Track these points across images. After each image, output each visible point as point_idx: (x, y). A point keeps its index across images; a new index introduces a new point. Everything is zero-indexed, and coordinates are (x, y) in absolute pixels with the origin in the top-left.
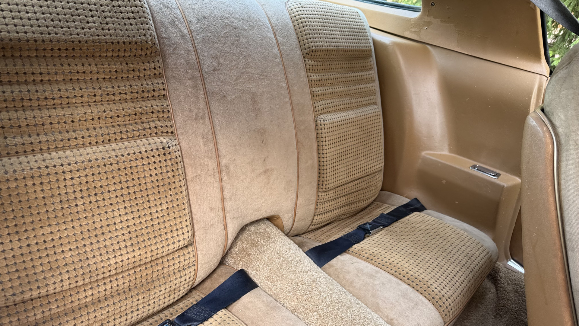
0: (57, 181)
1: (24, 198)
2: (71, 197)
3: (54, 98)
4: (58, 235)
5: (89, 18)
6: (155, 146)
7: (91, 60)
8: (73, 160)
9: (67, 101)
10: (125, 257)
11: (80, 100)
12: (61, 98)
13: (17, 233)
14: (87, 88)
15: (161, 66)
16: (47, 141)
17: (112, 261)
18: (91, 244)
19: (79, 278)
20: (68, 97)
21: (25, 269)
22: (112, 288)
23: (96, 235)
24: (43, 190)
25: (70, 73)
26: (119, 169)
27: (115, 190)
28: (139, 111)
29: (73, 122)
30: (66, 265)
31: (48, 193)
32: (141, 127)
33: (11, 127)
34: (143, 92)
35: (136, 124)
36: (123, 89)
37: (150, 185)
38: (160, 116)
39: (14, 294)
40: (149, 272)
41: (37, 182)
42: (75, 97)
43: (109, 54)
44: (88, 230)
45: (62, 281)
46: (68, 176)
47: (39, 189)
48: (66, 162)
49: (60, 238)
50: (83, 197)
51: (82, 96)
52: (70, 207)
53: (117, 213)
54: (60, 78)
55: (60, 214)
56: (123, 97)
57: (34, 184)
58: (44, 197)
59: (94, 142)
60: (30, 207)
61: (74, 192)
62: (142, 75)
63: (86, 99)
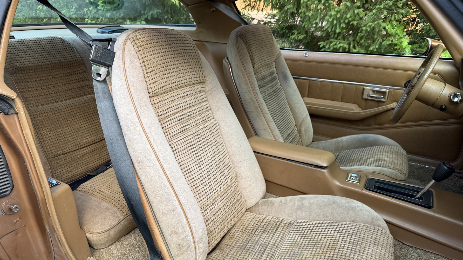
0: (59, 112)
1: (51, 119)
2: (65, 118)
3: (51, 84)
4: (64, 131)
5: (56, 55)
6: (90, 98)
7: (59, 69)
8: (63, 105)
9: (55, 85)
10: (89, 139)
11: (59, 84)
12: (53, 84)
13: (51, 131)
14: (61, 80)
15: (85, 68)
16: (52, 100)
17: (85, 141)
18: (76, 134)
19: (75, 147)
20: (55, 84)
21: (56, 143)
22: (86, 152)
23: (77, 131)
24: (56, 116)
25: (54, 75)
26: (79, 107)
27: (80, 115)
28: (81, 86)
29: (59, 92)
30: (69, 142)
31: (58, 117)
32: (83, 92)
33: (40, 96)
34: (80, 79)
35: (81, 91)
36: (73, 79)
37: (91, 113)
38: (89, 87)
39: (55, 152)
40: (99, 146)
41: (53, 113)
42: (58, 83)
43: (65, 66)
44: (74, 130)
45: (69, 147)
46: (63, 110)
47: (54, 115)
48: (61, 106)
49: (65, 132)
50: (69, 118)
51: (60, 83)
52: (65, 121)
53: (82, 123)
54: (51, 77)
55: (63, 124)
56: (74, 81)
57: (52, 114)
58: (57, 118)
59: (68, 99)
60: (53, 122)
61: (66, 116)
62: (78, 73)
63: (61, 84)
